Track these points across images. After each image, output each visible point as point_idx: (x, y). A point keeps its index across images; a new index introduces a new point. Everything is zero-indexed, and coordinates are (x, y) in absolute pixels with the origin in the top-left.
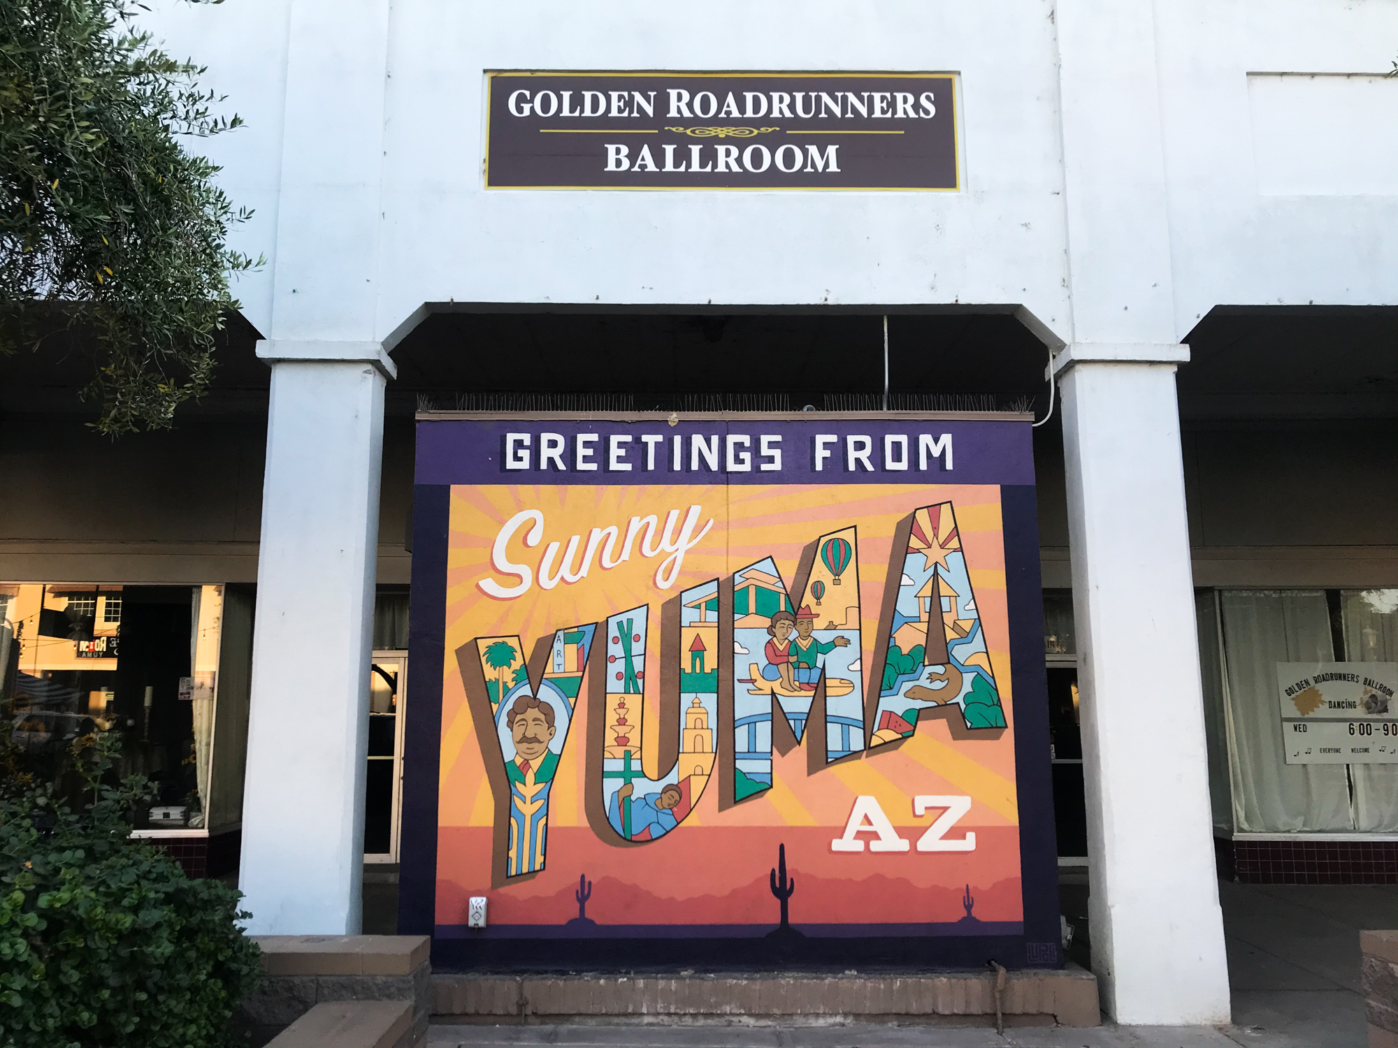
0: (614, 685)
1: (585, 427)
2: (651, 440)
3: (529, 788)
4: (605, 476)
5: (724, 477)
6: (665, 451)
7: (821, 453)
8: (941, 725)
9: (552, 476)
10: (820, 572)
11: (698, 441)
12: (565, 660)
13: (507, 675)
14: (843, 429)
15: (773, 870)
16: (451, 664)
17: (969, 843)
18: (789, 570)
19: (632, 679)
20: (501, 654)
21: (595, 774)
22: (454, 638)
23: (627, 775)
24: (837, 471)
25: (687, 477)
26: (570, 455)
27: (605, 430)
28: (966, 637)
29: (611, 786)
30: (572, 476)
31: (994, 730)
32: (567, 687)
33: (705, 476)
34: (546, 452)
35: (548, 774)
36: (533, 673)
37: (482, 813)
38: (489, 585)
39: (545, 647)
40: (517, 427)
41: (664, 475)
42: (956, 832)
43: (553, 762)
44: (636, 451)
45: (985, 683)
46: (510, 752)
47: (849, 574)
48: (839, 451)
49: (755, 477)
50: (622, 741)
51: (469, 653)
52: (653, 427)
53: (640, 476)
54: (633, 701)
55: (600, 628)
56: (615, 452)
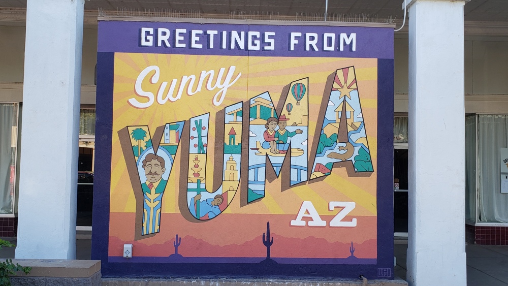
0: (193, 150)
1: (181, 25)
2: (212, 33)
3: (152, 195)
4: (189, 50)
5: (247, 52)
6: (219, 38)
7: (293, 42)
8: (343, 170)
9: (164, 49)
10: (291, 99)
11: (234, 34)
12: (170, 137)
13: (142, 144)
14: (304, 29)
15: (264, 233)
16: (115, 138)
17: (354, 223)
18: (276, 98)
19: (201, 147)
20: (139, 134)
21: (184, 189)
22: (117, 126)
23: (199, 190)
24: (301, 51)
25: (229, 52)
26: (172, 39)
27: (190, 27)
28: (357, 130)
29: (191, 195)
30: (174, 50)
31: (368, 173)
32: (170, 150)
33: (238, 51)
34: (161, 38)
35: (162, 190)
36: (155, 143)
37: (131, 207)
38: (133, 101)
39: (160, 131)
40: (147, 25)
41: (218, 50)
42: (348, 218)
43: (164, 184)
44: (205, 38)
45: (365, 151)
46: (143, 179)
47: (304, 100)
48: (303, 40)
49: (262, 52)
50: (196, 175)
51: (124, 133)
52: (213, 26)
53: (206, 51)
54: (202, 157)
55: (187, 123)
56: (194, 38)
